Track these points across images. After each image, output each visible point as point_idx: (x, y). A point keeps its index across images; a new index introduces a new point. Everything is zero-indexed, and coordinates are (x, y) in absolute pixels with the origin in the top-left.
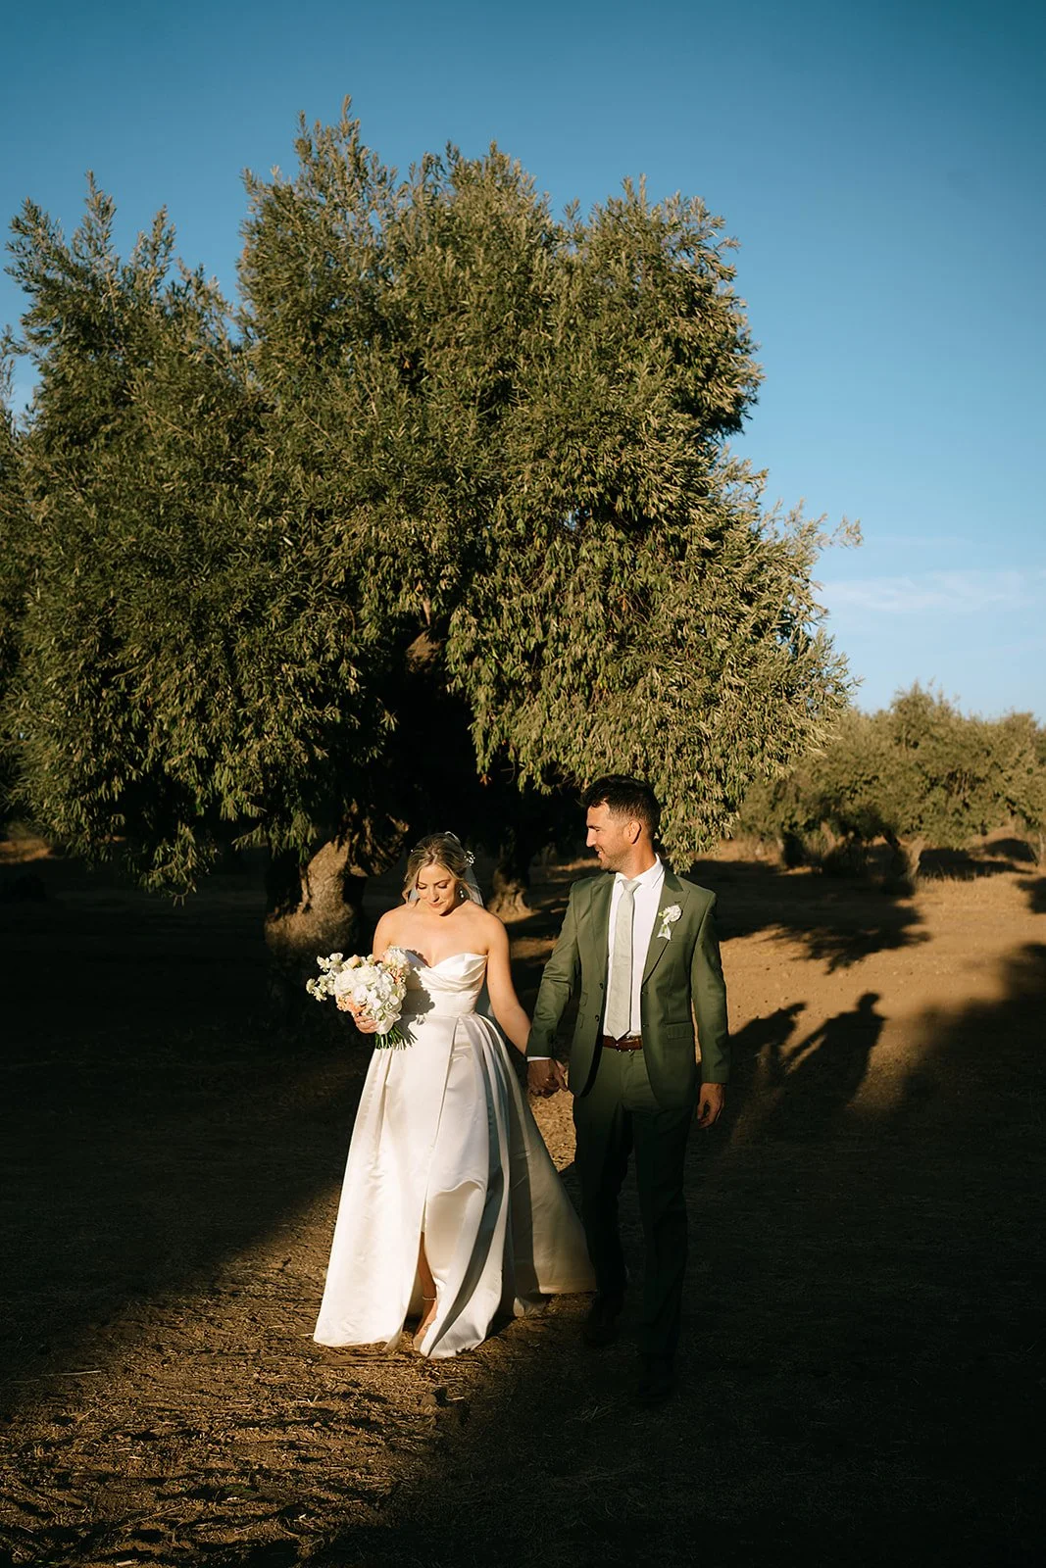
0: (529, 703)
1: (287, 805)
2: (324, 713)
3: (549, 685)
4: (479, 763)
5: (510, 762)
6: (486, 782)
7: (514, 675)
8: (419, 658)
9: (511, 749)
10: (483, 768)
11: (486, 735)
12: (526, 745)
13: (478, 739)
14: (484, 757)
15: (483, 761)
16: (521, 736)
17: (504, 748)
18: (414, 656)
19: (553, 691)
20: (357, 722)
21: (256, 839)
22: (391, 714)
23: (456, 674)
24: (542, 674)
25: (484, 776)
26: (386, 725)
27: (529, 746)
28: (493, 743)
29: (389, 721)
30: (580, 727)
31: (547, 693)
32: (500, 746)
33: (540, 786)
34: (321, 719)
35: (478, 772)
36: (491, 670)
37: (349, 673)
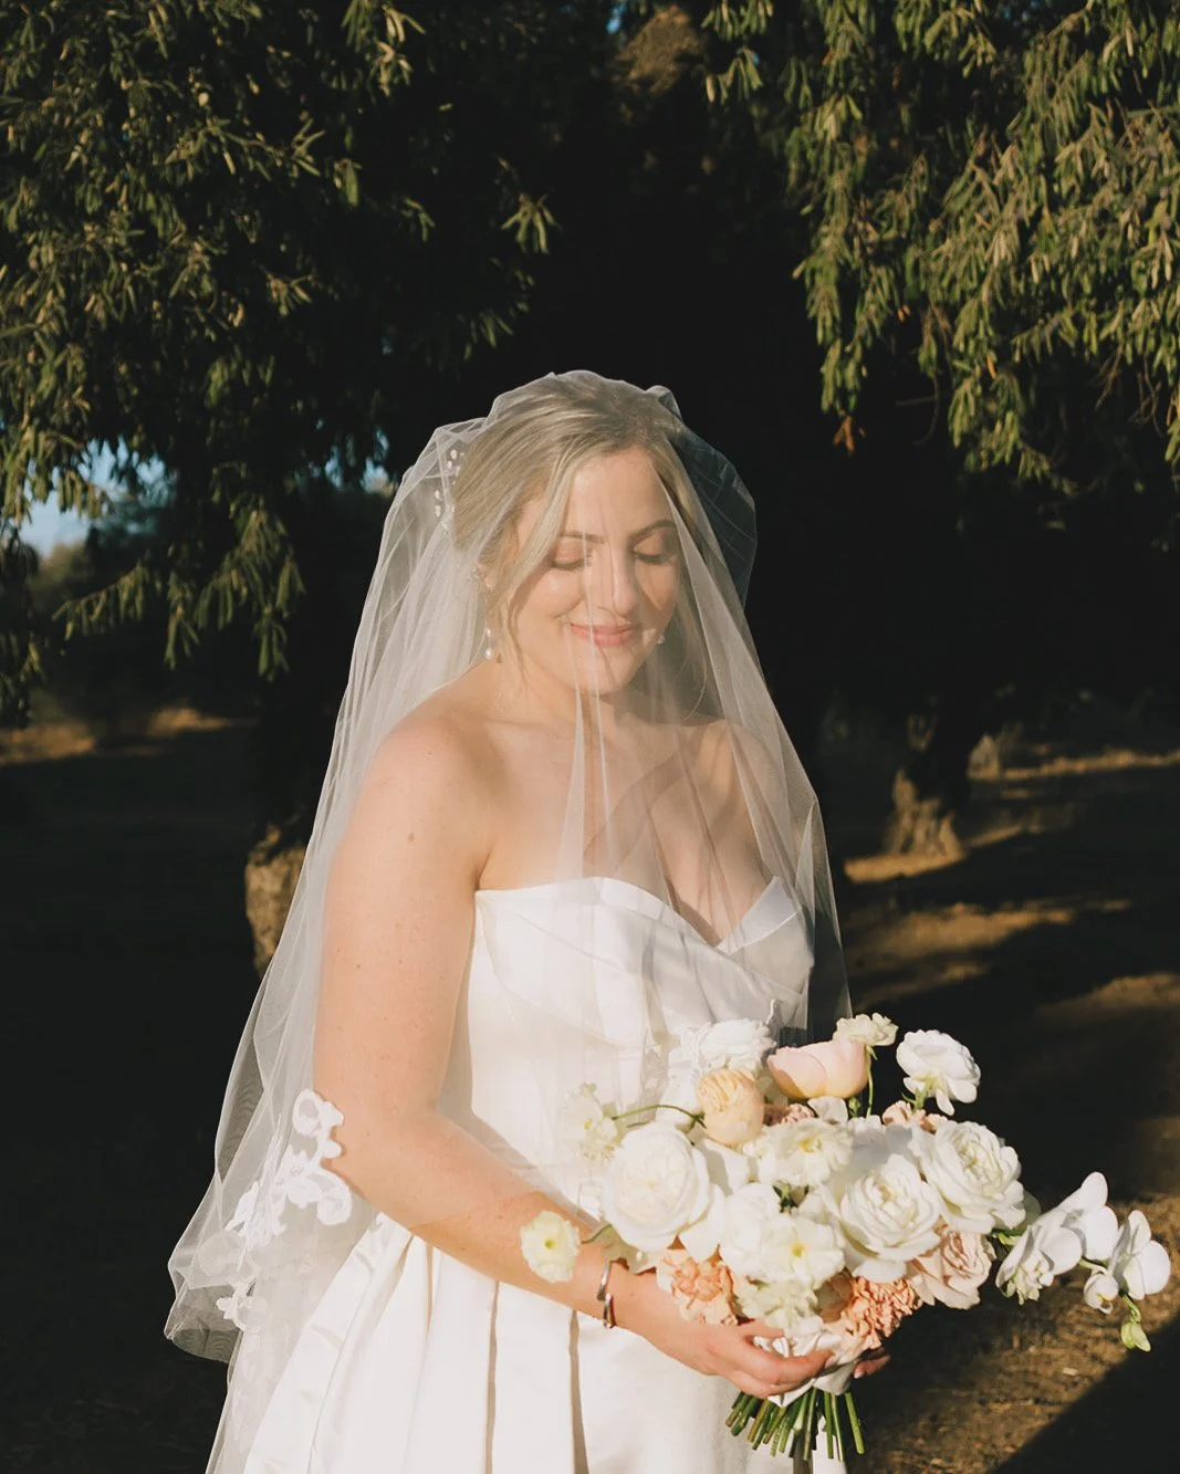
0: (982, 162)
1: (216, 497)
2: (291, 152)
3: (1051, 91)
4: (828, 378)
5: (925, 377)
6: (850, 444)
7: (938, 40)
8: (645, 82)
9: (928, 338)
10: (842, 393)
11: (850, 289)
12: (975, 293)
13: (823, 307)
14: (845, 357)
15: (839, 372)
16: (957, 268)
17: (901, 334)
18: (634, 74)
19: (1063, 112)
20: (423, 217)
21: (131, 602)
22: (534, 201)
23: (737, 42)
24: (1028, 60)
25: (847, 426)
26: (521, 236)
27: (985, 293)
28: (869, 313)
29: (531, 221)
30: (1160, 209)
31: (1042, 114)
32: (890, 323)
33: (1016, 454)
34: (281, 174)
35: (825, 405)
36: (854, 18)
37: (380, 29)
